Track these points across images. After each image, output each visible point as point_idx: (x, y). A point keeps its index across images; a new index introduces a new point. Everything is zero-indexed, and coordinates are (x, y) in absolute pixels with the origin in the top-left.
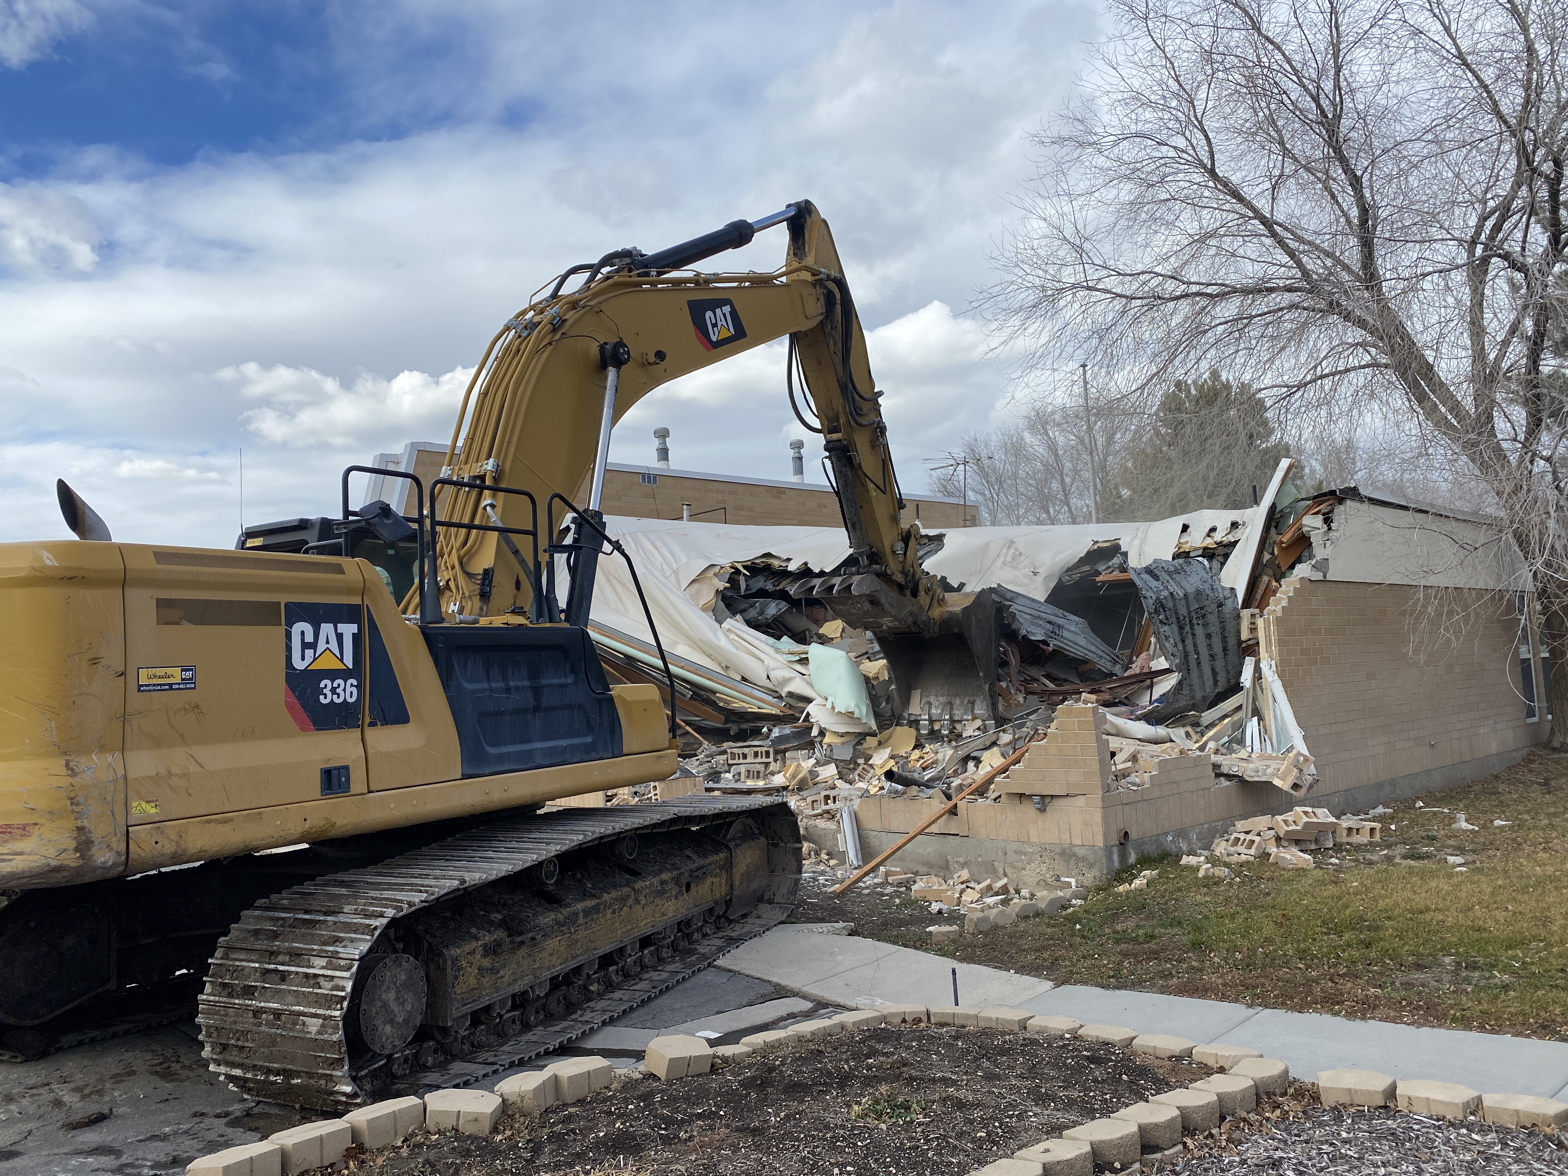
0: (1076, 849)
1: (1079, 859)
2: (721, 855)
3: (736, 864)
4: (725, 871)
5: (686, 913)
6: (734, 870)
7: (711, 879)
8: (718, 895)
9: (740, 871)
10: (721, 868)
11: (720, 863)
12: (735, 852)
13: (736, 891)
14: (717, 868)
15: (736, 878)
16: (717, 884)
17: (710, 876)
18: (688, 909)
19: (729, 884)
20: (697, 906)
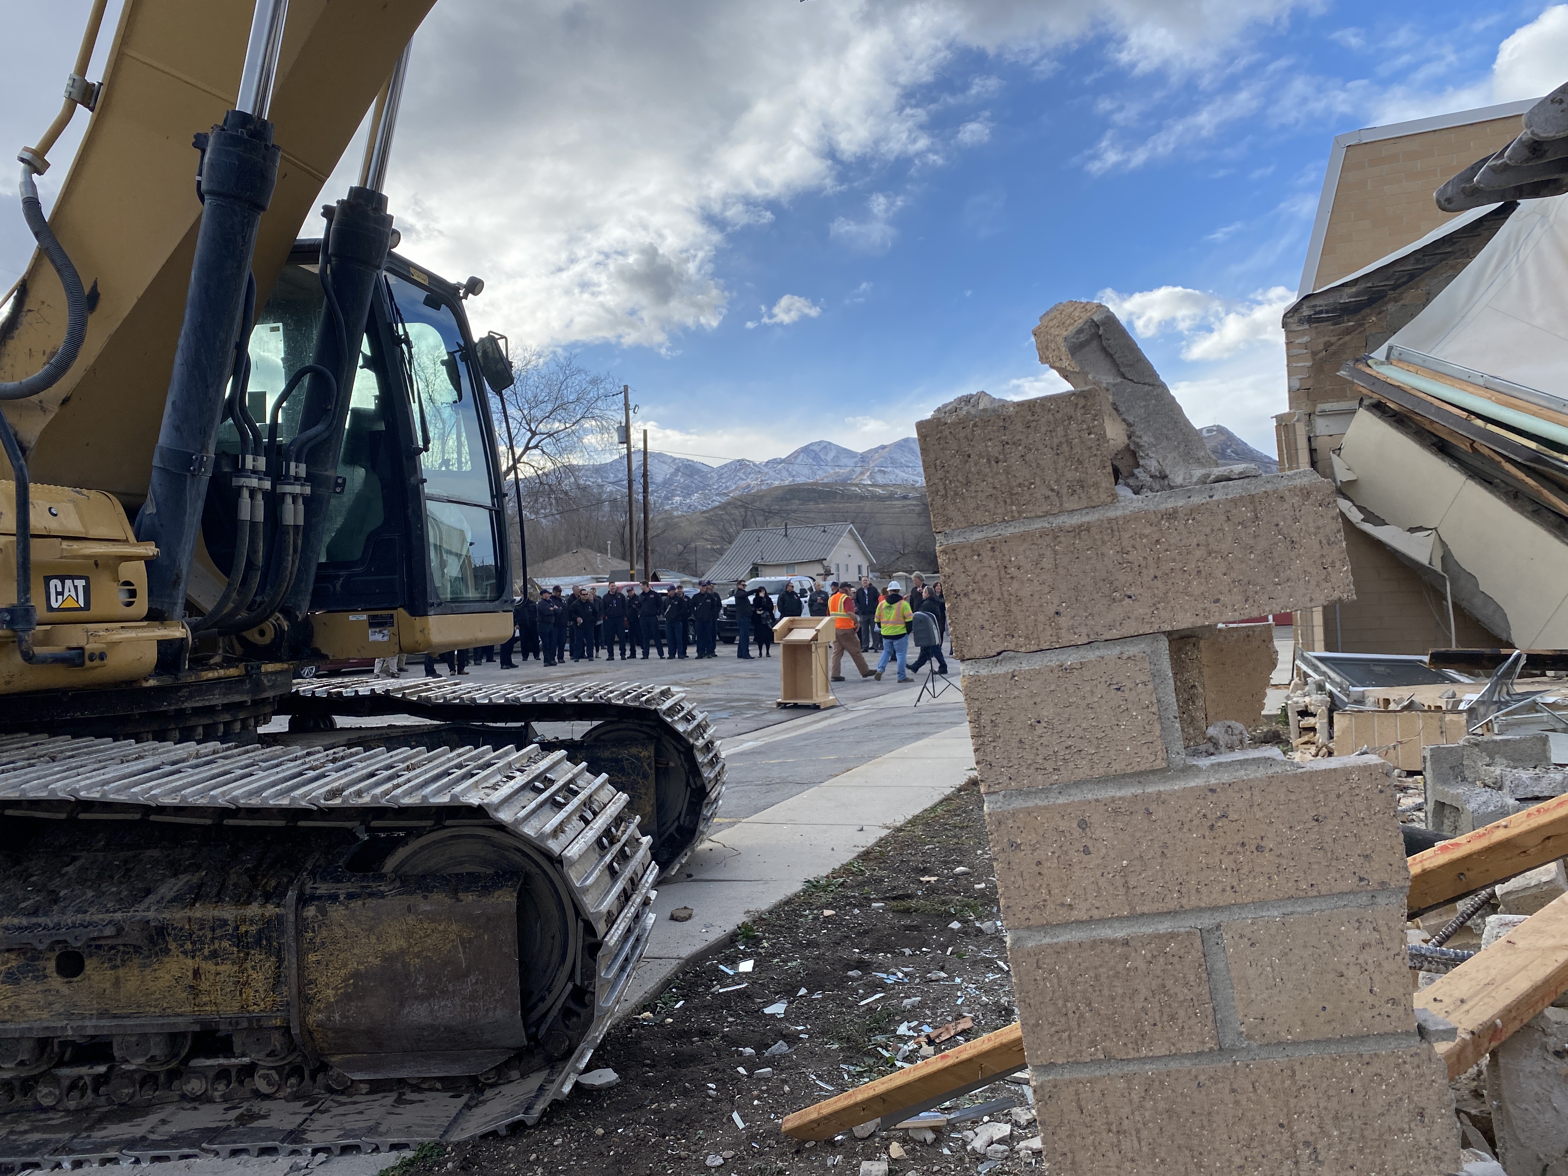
2: (254, 910)
3: (323, 943)
4: (269, 953)
5: (60, 1024)
6: (312, 958)
7: (189, 962)
8: (230, 1008)
9: (345, 965)
10: (239, 940)
11: (237, 928)
12: (323, 912)
13: (319, 1011)
14: (221, 938)
15: (323, 980)
16: (221, 978)
17: (185, 953)
18: (69, 1016)
19: (288, 991)
20: (115, 1016)
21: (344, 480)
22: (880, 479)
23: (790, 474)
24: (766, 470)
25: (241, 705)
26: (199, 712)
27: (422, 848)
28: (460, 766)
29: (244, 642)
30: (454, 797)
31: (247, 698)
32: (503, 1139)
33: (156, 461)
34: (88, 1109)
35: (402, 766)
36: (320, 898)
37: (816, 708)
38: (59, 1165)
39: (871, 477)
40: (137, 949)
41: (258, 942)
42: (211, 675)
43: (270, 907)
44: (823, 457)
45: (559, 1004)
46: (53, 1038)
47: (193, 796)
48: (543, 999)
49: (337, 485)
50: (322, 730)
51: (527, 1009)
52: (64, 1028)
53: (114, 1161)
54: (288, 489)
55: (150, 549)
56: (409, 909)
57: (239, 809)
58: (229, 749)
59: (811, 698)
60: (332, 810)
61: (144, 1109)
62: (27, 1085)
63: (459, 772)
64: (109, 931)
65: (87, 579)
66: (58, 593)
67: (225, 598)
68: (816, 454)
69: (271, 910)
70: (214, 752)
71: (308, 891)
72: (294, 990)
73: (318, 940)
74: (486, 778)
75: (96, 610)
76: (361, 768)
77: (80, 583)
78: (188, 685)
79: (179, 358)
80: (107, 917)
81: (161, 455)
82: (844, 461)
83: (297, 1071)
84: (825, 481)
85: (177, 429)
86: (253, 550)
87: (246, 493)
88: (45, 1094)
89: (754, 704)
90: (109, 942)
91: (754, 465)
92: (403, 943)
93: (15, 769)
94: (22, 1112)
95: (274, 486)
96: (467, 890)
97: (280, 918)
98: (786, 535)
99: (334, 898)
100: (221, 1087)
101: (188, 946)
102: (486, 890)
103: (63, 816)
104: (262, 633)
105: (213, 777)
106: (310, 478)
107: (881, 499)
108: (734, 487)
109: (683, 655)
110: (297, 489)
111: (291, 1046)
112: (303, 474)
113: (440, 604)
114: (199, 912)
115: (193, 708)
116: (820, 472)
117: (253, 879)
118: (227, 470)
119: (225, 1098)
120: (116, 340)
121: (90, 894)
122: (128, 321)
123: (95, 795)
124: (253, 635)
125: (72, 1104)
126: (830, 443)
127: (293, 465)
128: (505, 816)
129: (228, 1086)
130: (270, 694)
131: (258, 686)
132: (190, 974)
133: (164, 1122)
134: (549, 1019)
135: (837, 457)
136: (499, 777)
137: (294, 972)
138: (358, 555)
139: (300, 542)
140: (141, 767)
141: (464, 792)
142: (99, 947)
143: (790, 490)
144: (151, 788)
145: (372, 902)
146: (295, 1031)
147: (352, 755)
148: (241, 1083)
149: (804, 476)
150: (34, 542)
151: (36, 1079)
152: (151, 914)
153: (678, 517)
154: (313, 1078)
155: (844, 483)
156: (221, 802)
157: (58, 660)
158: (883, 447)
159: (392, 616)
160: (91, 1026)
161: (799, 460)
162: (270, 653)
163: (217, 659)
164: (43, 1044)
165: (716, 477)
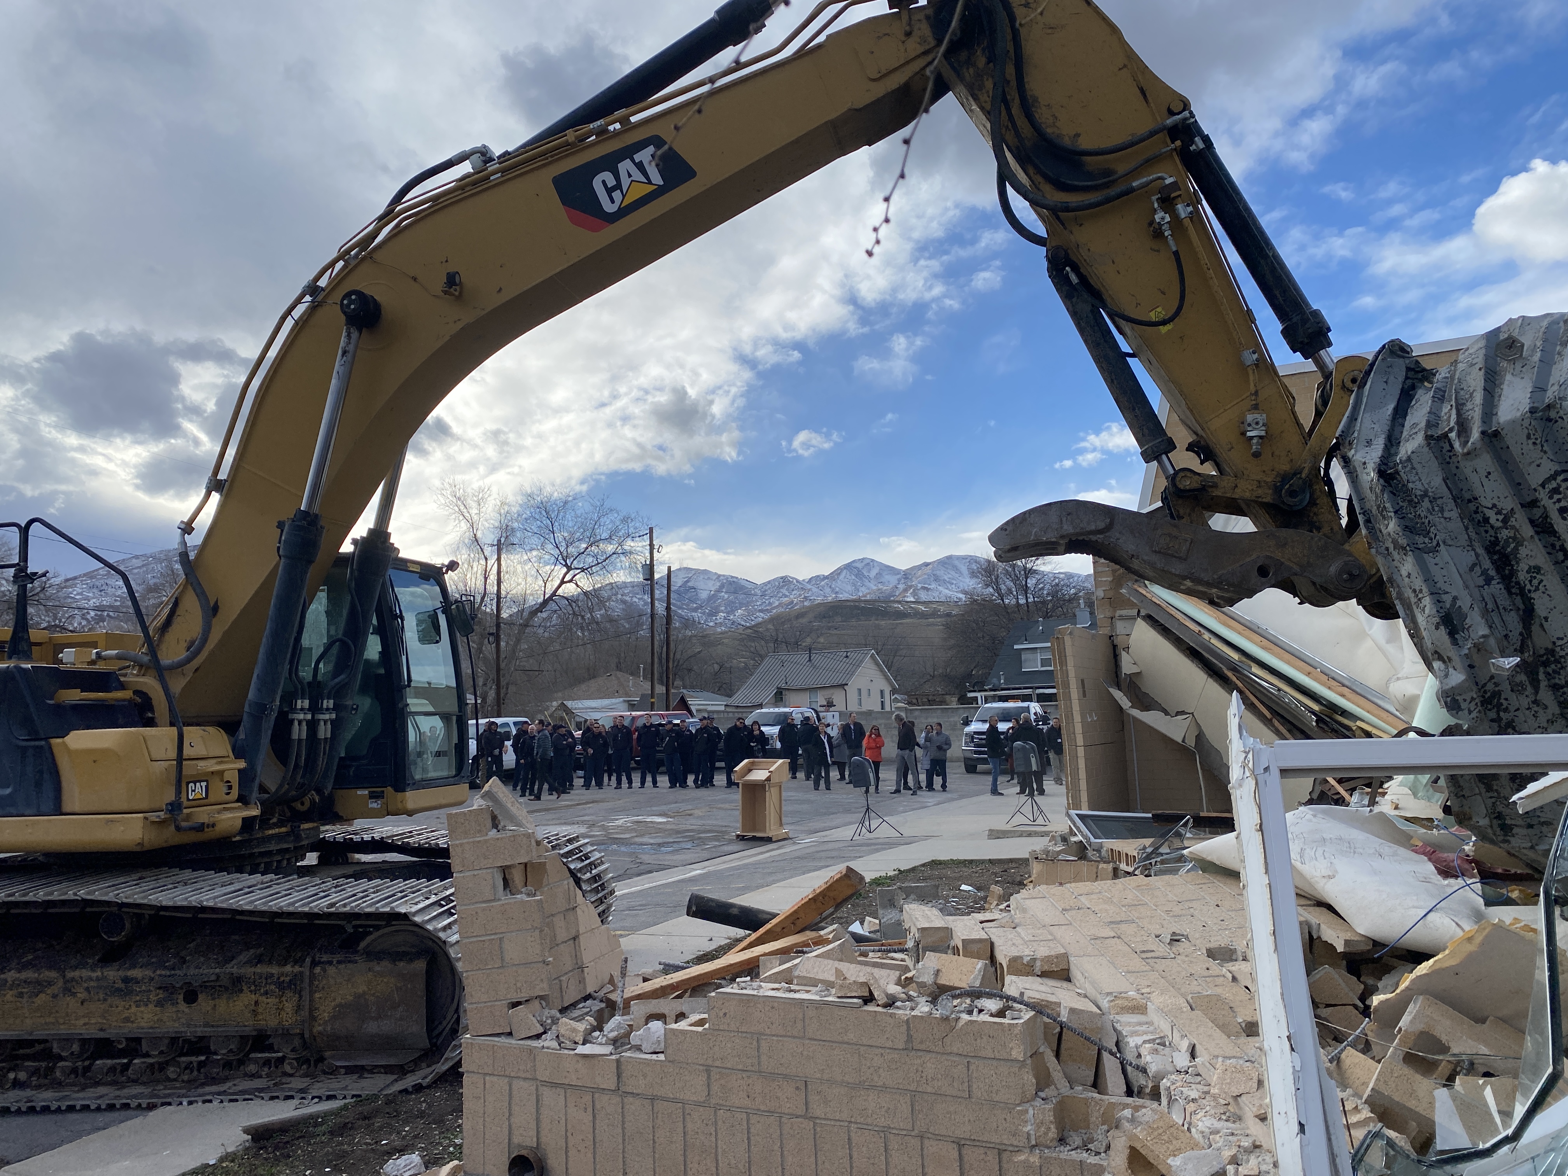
2: (288, 968)
3: (323, 988)
4: (295, 992)
5: (183, 1030)
6: (317, 995)
7: (253, 996)
8: (273, 1022)
9: (335, 1000)
10: (281, 986)
11: (279, 978)
12: (324, 970)
13: (320, 1025)
14: (270, 984)
15: (322, 1008)
16: (269, 1006)
17: (251, 991)
18: (189, 1025)
19: (305, 1013)
20: (213, 1026)
21: (358, 706)
22: (924, 596)
23: (833, 590)
24: (809, 586)
25: (287, 850)
26: (262, 854)
27: (380, 937)
28: (401, 892)
29: (292, 809)
30: (392, 908)
31: (291, 846)
32: (411, 1093)
33: (247, 708)
34: (195, 1080)
35: (372, 890)
36: (323, 963)
37: (769, 840)
38: (181, 1103)
39: (914, 594)
40: (227, 989)
41: (289, 987)
42: (270, 832)
43: (296, 967)
44: (866, 574)
45: (449, 1026)
46: (179, 1038)
47: (260, 905)
48: (441, 1023)
49: (353, 709)
50: (339, 864)
51: (430, 1029)
52: (186, 1032)
53: (210, 1101)
54: (321, 717)
55: (242, 764)
56: (369, 970)
57: (283, 913)
58: (279, 879)
59: (764, 831)
60: (331, 915)
61: (226, 1079)
62: (162, 1067)
63: (400, 895)
64: (213, 978)
65: (207, 781)
66: (193, 791)
67: (281, 786)
68: (859, 570)
69: (297, 969)
70: (271, 881)
71: (317, 959)
72: (307, 1014)
73: (321, 986)
74: (412, 899)
75: (212, 799)
76: (350, 891)
77: (204, 784)
78: (257, 839)
79: (262, 650)
80: (212, 971)
81: (250, 705)
82: (887, 577)
83: (307, 1061)
84: (868, 597)
85: (259, 690)
86: (298, 756)
87: (296, 723)
88: (171, 1071)
89: (719, 835)
90: (212, 984)
91: (798, 581)
92: (366, 989)
93: (168, 890)
94: (158, 1082)
95: (313, 716)
96: (401, 960)
97: (301, 973)
98: (810, 660)
99: (330, 963)
100: (266, 1069)
101: (253, 988)
102: (411, 960)
103: (190, 915)
104: (302, 804)
105: (271, 895)
106: (336, 708)
107: (923, 615)
108: (777, 603)
109: (684, 785)
110: (327, 717)
111: (305, 1045)
112: (331, 706)
113: (414, 784)
114: (259, 969)
115: (260, 853)
116: (863, 589)
117: (288, 952)
118: (286, 709)
119: (268, 1076)
120: (226, 634)
121: (202, 959)
122: (235, 622)
123: (211, 904)
124: (298, 806)
125: (186, 1078)
126: (873, 561)
127: (325, 702)
128: (417, 919)
129: (270, 1069)
130: (305, 842)
131: (298, 838)
132: (253, 1003)
133: (235, 1085)
134: (444, 1034)
135: (879, 575)
136: (421, 898)
137: (307, 1003)
138: (365, 752)
139: (327, 748)
140: (233, 889)
141: (397, 906)
142: (206, 987)
143: (833, 606)
144: (239, 901)
145: (350, 966)
146: (307, 1036)
147: (347, 883)
148: (277, 1067)
149: (846, 592)
150: (184, 763)
151: (167, 1063)
152: (235, 970)
153: (721, 633)
154: (316, 1066)
155: (887, 601)
156: (274, 909)
157: (192, 829)
158: (926, 565)
159: (383, 792)
160: (200, 1031)
161: (842, 577)
162: (307, 817)
163: (275, 820)
164: (174, 1040)
165: (759, 593)
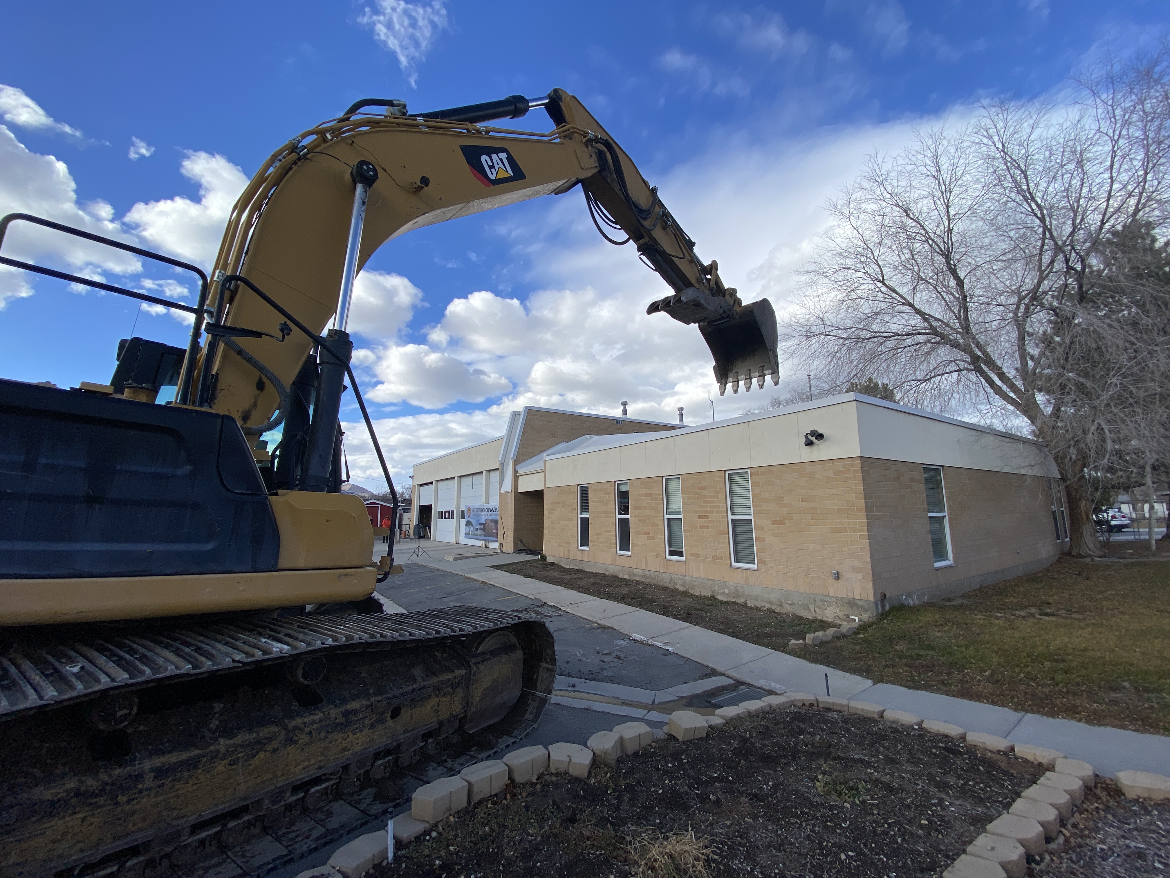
0: (857, 602)
1: (858, 606)
2: (457, 673)
3: (477, 680)
5: (389, 742)
6: (474, 687)
7: (437, 699)
8: (447, 714)
9: (483, 687)
10: (454, 686)
11: (453, 681)
12: (478, 668)
13: (474, 707)
14: (447, 687)
15: (476, 695)
17: (436, 696)
18: (392, 738)
19: (465, 702)
20: (409, 731)
27: (488, 641)
36: (475, 664)
41: (458, 686)
56: (500, 662)
69: (462, 671)
92: (498, 675)
96: (508, 652)
97: (465, 674)
99: (478, 663)
101: (437, 693)
102: (513, 651)
114: (440, 677)
145: (489, 662)
